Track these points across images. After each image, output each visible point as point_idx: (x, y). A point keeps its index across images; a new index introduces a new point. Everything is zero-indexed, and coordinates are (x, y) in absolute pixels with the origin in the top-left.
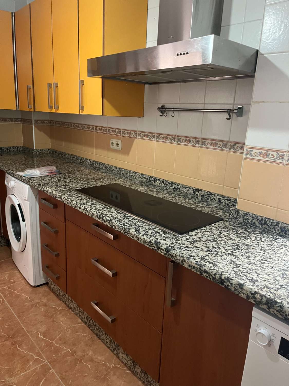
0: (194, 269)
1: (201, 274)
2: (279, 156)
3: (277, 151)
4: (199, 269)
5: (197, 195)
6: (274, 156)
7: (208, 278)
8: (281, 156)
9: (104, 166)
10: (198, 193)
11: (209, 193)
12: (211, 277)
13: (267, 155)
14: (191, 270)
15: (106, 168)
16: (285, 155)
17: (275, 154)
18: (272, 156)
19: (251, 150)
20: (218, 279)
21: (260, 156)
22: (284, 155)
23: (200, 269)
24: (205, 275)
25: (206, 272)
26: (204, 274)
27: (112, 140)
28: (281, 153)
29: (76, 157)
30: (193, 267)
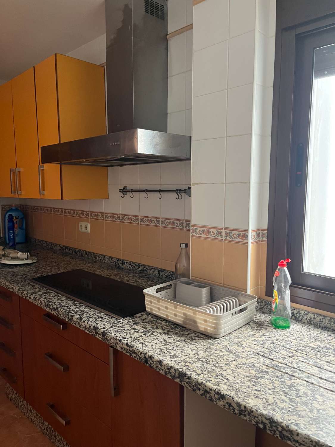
0: (125, 351)
1: (131, 355)
2: (217, 233)
3: (217, 229)
4: (128, 350)
5: (162, 276)
6: (214, 234)
7: (136, 359)
8: (220, 233)
9: (74, 251)
10: (162, 274)
11: (172, 273)
12: (138, 357)
13: (208, 232)
14: (122, 352)
15: (76, 253)
16: (223, 232)
17: (215, 231)
18: (213, 234)
19: (196, 229)
20: (143, 358)
21: (203, 233)
22: (221, 232)
23: (130, 350)
24: (134, 355)
25: (134, 353)
26: (132, 355)
27: (81, 223)
28: (219, 230)
29: (46, 243)
30: (124, 349)
